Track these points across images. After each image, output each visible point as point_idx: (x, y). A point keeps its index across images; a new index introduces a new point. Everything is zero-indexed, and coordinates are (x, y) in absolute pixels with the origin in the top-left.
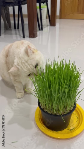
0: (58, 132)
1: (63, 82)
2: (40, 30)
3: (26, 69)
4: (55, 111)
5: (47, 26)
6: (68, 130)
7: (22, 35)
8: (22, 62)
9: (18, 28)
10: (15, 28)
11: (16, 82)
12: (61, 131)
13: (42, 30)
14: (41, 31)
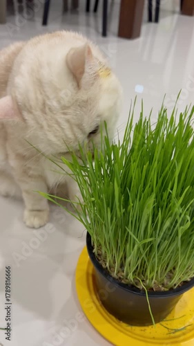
0: (134, 328)
1: (174, 193)
2: (150, 20)
3: (56, 136)
4: (131, 277)
5: (174, 12)
6: (166, 331)
7: (101, 30)
8: (44, 104)
9: (95, 10)
10: (88, 10)
11: (30, 176)
12: (143, 328)
13: (157, 20)
14: (153, 25)
